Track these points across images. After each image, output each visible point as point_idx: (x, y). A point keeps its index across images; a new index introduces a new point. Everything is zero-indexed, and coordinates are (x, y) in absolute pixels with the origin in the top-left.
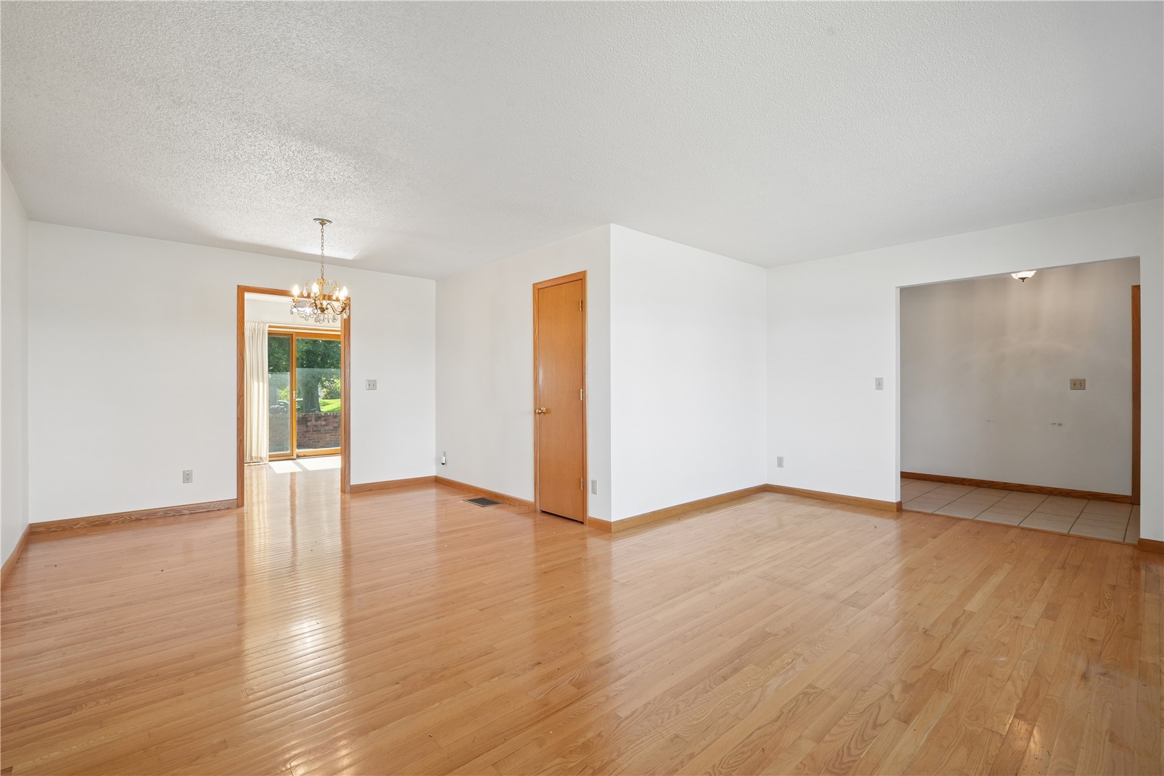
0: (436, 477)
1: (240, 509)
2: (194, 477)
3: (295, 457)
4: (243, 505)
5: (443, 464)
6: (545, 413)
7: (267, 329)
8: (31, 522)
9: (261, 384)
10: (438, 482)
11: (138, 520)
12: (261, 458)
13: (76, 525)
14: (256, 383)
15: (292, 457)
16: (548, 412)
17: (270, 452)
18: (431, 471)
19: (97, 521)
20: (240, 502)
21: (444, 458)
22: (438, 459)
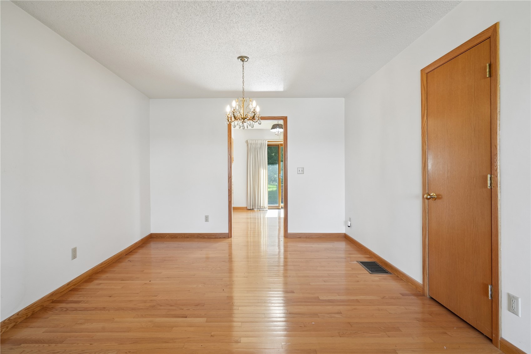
0: (345, 234)
1: (229, 239)
2: (210, 219)
3: (280, 208)
4: (231, 237)
5: (349, 227)
6: (435, 199)
7: (267, 143)
8: (151, 233)
9: (264, 170)
10: (346, 238)
11: (187, 238)
12: (264, 207)
13: (165, 236)
14: (262, 170)
15: (279, 208)
16: (439, 197)
17: (269, 204)
18: (342, 230)
19: (173, 236)
20: (229, 236)
21: (349, 223)
22: (346, 222)
